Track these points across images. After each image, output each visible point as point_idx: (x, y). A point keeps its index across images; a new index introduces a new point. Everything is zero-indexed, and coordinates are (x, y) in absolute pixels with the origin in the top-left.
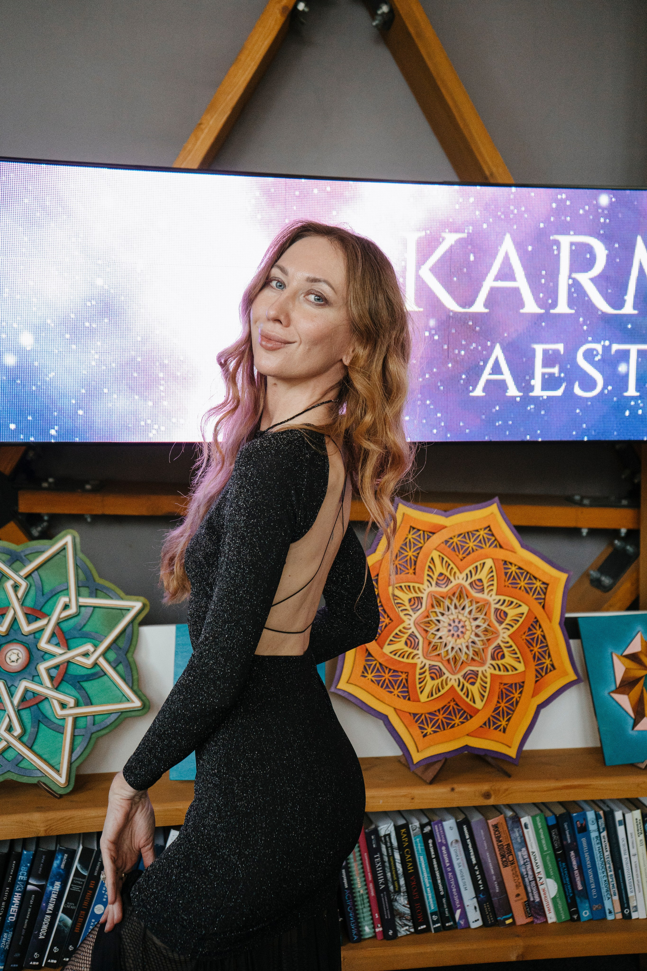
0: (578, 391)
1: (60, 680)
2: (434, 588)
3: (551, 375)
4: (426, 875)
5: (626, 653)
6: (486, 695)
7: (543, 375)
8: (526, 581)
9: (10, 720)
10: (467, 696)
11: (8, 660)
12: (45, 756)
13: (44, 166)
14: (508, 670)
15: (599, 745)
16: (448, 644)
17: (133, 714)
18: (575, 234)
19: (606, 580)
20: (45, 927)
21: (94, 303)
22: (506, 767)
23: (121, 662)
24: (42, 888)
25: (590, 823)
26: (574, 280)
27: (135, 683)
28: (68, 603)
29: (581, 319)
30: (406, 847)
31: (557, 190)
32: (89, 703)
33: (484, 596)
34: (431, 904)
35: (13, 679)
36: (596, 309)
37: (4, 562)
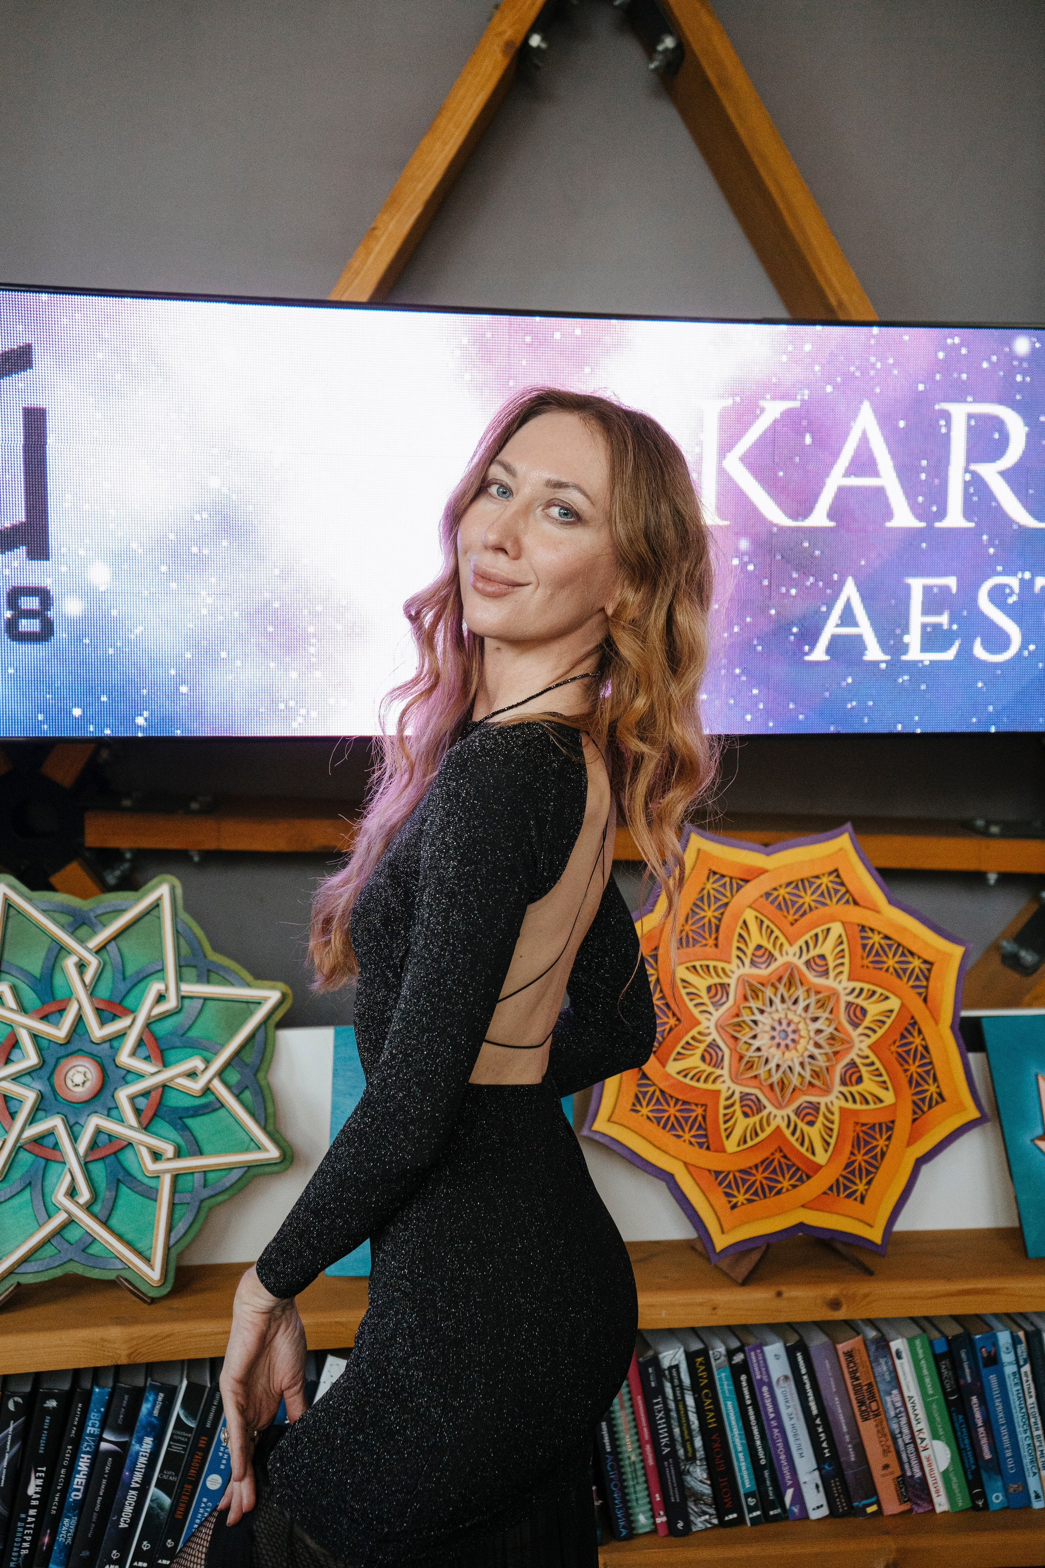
0: (979, 651)
1: (150, 1113)
2: (748, 970)
3: (937, 627)
4: (736, 1432)
6: (832, 1141)
7: (924, 626)
8: (897, 959)
9: (73, 1179)
10: (802, 1144)
11: (69, 1082)
12: (129, 1237)
13: (128, 300)
14: (867, 1102)
15: (1016, 1224)
16: (770, 1058)
17: (268, 1169)
18: (975, 401)
19: (1028, 957)
20: (128, 1510)
21: (205, 515)
22: (867, 1260)
23: (247, 1087)
24: (125, 1446)
25: (1003, 1349)
26: (974, 474)
27: (271, 1121)
28: (163, 992)
29: (985, 537)
30: (705, 1387)
31: (946, 331)
32: (198, 1151)
33: (829, 982)
34: (745, 1480)
35: (77, 1113)
36: (1010, 521)
37: (62, 927)
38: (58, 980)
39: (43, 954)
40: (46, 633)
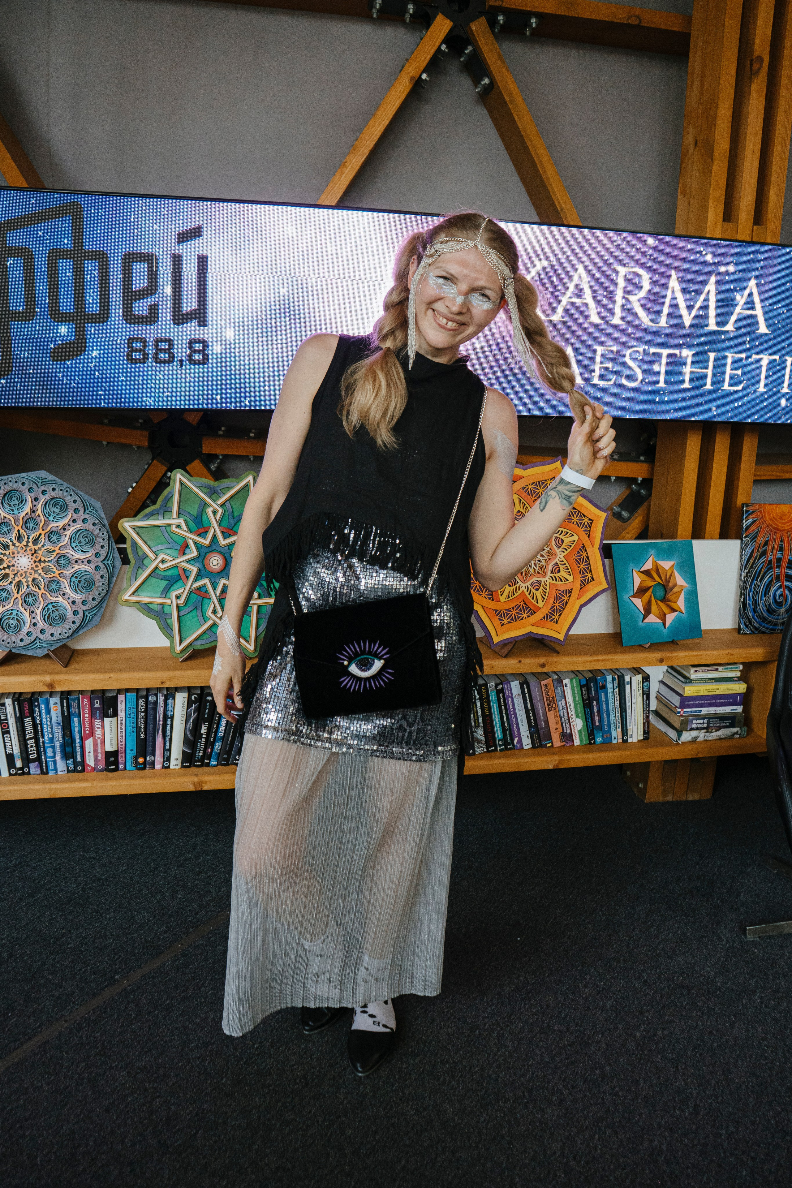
0: (624, 382)
3: (606, 369)
4: (497, 716)
5: (642, 570)
6: (546, 597)
7: (601, 369)
8: (578, 518)
9: (215, 606)
10: (533, 599)
11: (211, 564)
13: (246, 205)
14: (562, 581)
15: (617, 632)
18: (629, 266)
19: (625, 514)
21: (278, 306)
22: (556, 647)
25: (608, 683)
26: (627, 300)
29: (630, 329)
30: (485, 698)
31: (618, 233)
32: (268, 596)
34: (499, 734)
35: (215, 578)
36: (641, 322)
37: (205, 494)
38: (204, 518)
39: (197, 506)
40: (205, 361)
